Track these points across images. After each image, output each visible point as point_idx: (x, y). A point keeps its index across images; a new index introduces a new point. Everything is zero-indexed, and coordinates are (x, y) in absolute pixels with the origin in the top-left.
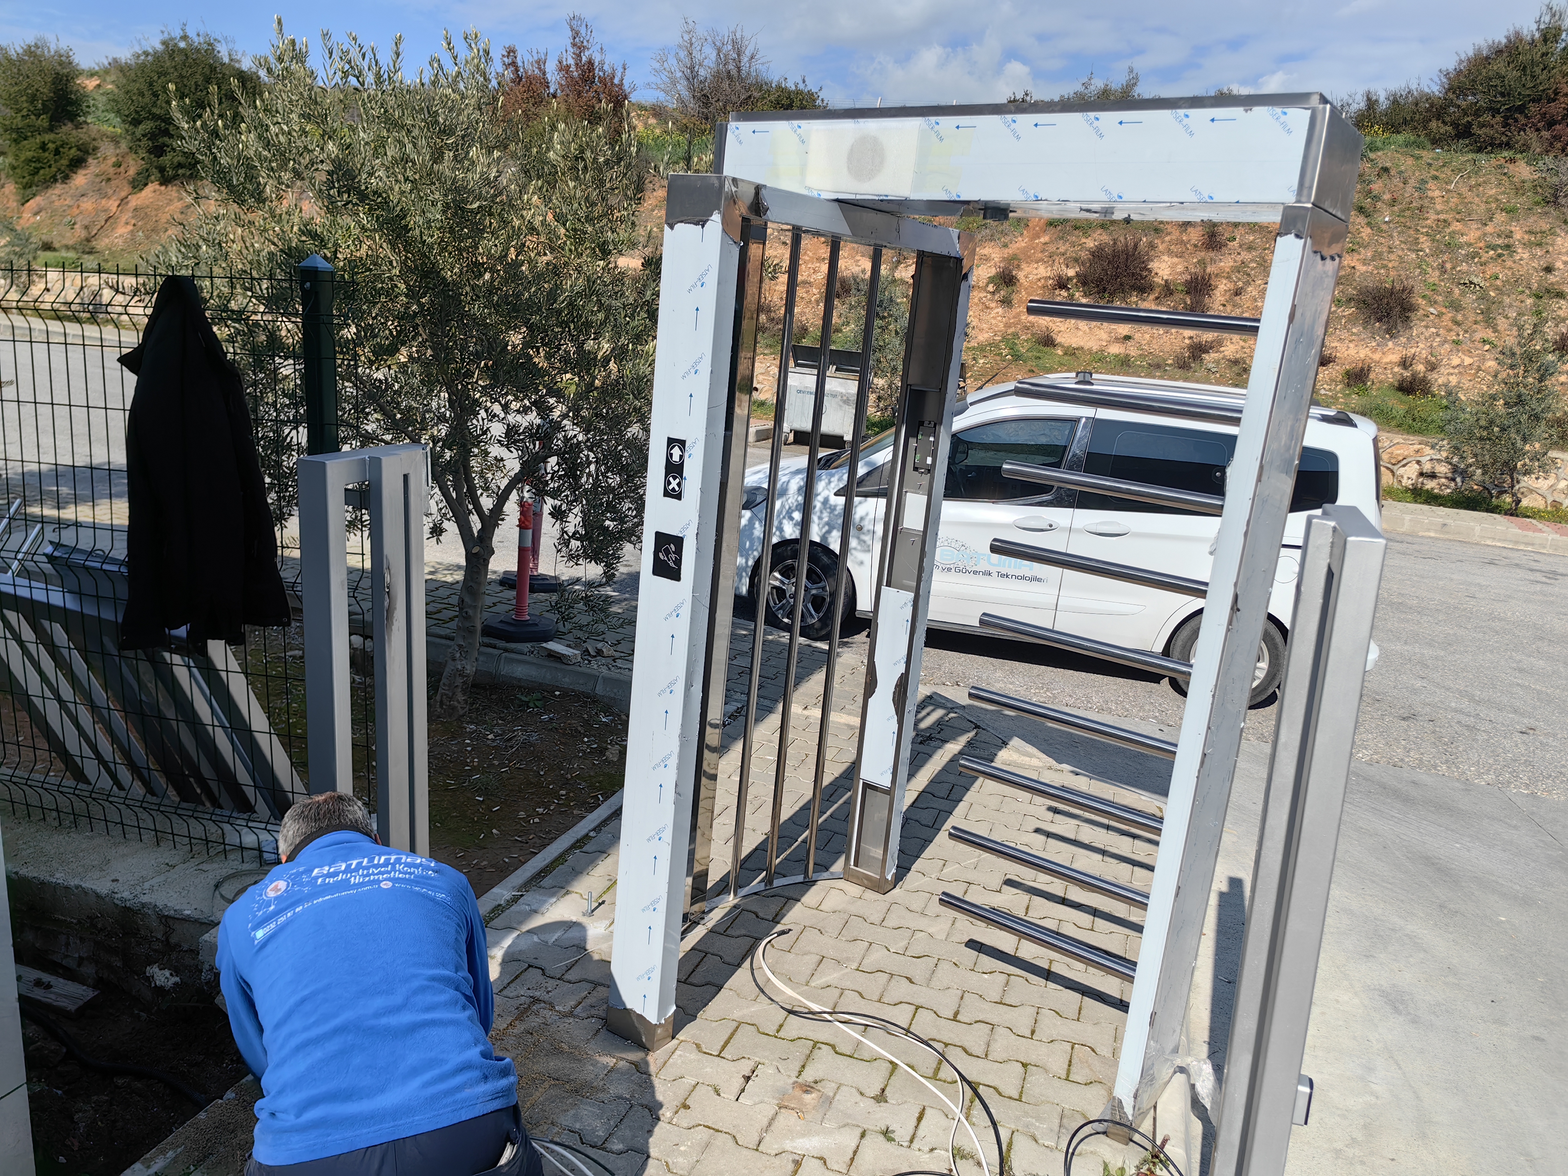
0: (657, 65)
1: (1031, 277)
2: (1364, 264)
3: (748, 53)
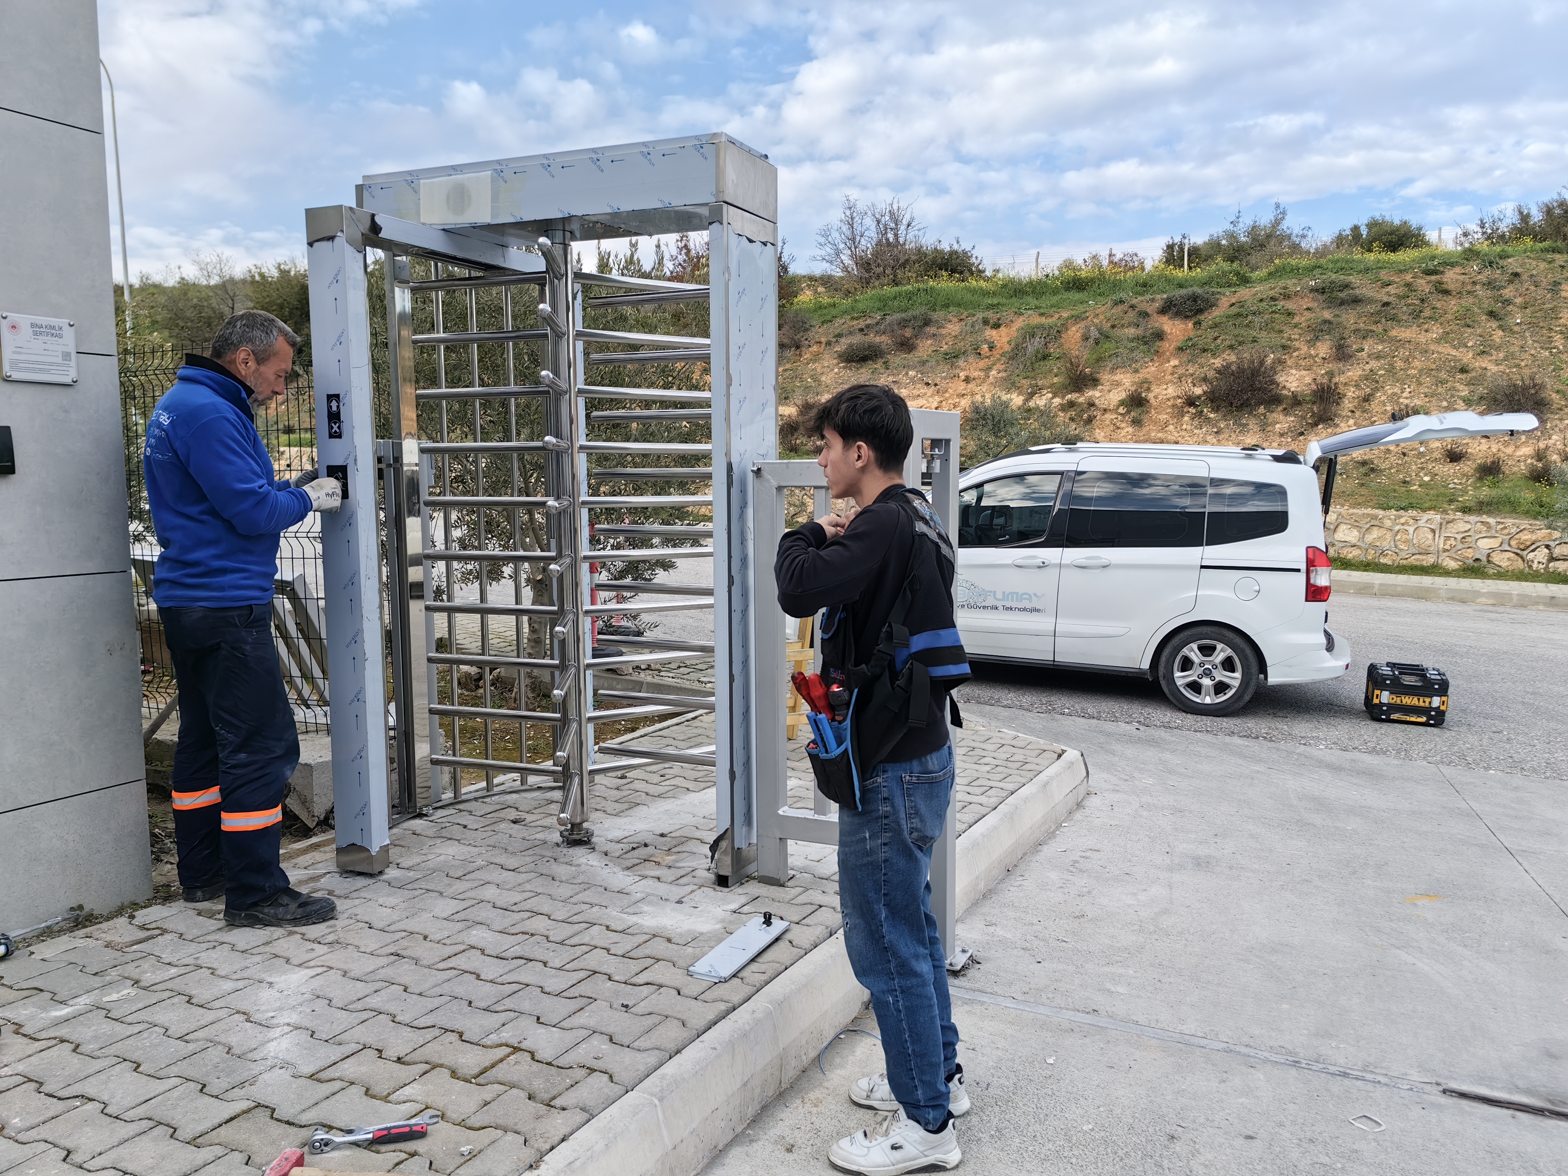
0: (822, 240)
1: (1160, 397)
2: (1497, 365)
3: (905, 222)
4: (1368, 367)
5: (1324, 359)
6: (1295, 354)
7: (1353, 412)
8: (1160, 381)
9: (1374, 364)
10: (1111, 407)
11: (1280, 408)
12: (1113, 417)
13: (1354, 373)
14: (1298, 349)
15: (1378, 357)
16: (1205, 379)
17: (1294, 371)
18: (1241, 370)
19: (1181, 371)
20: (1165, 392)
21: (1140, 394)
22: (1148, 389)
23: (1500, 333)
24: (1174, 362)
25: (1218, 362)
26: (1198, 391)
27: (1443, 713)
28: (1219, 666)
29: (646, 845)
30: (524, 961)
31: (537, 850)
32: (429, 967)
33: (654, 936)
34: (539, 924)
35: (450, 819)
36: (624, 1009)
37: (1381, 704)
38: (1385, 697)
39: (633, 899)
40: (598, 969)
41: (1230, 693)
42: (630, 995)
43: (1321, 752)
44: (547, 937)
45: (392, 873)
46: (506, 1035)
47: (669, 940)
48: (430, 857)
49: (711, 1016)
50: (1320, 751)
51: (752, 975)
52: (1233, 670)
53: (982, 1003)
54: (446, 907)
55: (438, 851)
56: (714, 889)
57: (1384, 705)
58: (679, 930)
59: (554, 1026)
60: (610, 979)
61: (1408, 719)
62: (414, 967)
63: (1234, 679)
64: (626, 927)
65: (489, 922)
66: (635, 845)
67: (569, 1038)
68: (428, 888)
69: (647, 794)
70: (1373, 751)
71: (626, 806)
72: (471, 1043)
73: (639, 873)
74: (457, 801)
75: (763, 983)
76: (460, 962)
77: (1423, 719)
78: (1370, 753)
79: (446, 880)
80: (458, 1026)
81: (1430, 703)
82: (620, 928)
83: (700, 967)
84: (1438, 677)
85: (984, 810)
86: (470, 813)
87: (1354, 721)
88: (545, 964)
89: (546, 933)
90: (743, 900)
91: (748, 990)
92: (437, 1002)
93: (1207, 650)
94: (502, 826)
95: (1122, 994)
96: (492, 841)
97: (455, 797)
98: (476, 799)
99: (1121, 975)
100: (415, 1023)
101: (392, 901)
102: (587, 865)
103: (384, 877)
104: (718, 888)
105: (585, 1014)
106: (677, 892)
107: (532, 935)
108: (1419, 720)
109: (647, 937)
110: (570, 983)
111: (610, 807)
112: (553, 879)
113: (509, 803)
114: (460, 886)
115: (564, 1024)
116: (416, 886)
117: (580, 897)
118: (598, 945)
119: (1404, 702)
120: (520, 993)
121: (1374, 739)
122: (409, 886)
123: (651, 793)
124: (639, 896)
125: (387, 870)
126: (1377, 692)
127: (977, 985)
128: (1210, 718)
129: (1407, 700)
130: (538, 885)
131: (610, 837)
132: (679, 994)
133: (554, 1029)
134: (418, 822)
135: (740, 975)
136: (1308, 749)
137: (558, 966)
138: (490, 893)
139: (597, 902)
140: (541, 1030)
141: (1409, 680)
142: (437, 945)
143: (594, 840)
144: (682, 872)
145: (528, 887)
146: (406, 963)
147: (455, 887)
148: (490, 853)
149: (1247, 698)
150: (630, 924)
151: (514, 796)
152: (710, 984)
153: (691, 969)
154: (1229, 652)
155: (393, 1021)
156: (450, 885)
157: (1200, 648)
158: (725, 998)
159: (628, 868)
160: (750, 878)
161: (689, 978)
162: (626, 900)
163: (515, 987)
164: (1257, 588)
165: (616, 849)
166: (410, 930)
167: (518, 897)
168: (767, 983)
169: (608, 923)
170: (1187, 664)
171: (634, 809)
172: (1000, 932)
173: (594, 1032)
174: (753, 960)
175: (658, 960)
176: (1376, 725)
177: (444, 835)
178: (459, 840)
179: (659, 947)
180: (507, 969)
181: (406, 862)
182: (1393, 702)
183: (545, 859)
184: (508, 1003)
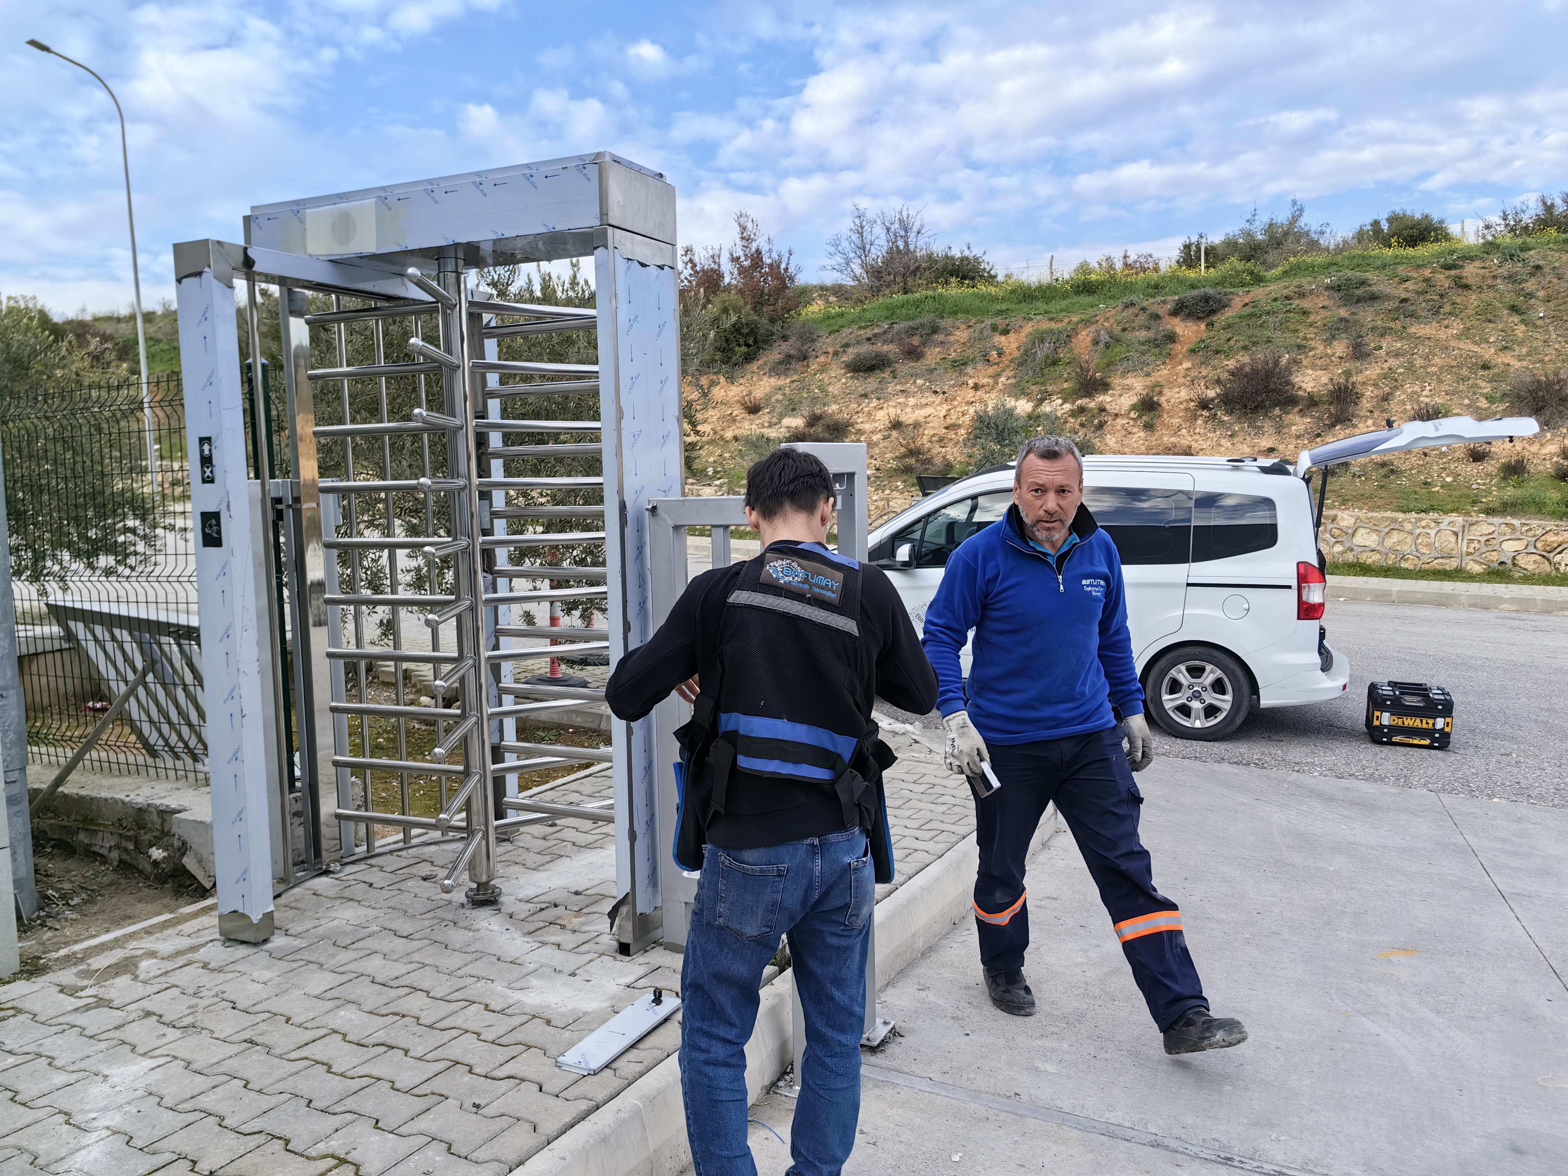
0: (832, 250)
1: (1173, 401)
2: (1520, 360)
3: (915, 229)
4: (1386, 365)
5: (1341, 358)
6: (1311, 354)
7: (1371, 412)
8: (1172, 384)
9: (1393, 362)
10: (1123, 412)
11: (1296, 409)
12: (1125, 421)
13: (1372, 371)
14: (1313, 349)
15: (1397, 355)
16: (1218, 381)
17: (1310, 372)
18: (1255, 372)
19: (1194, 373)
20: (1177, 396)
21: (1151, 398)
22: (1160, 393)
23: (1523, 328)
24: (1187, 365)
25: (1231, 364)
26: (1211, 394)
27: (1448, 735)
28: (1209, 689)
29: (556, 906)
30: (384, 1049)
31: (440, 913)
32: (281, 1057)
33: (534, 1017)
34: (415, 1003)
35: (358, 876)
36: (475, 1110)
37: (1382, 726)
38: (1386, 719)
39: (524, 971)
40: (460, 1059)
41: (1221, 717)
42: (484, 1092)
43: (1313, 780)
44: (418, 1019)
45: (278, 941)
46: (336, 1145)
47: (548, 1022)
48: (323, 921)
49: (567, 1119)
50: (1315, 780)
51: (627, 1067)
52: (1223, 692)
53: (895, 1085)
54: (320, 981)
55: (334, 914)
56: (615, 958)
57: (1385, 726)
58: (562, 1010)
59: (391, 1132)
60: (470, 1072)
61: (1411, 741)
62: (265, 1056)
63: (1225, 702)
64: (506, 1005)
65: (361, 1001)
66: (543, 906)
67: (405, 1146)
68: (310, 958)
69: (574, 844)
70: (1370, 778)
71: (548, 858)
72: (296, 1153)
73: (540, 939)
74: (370, 855)
75: (637, 1075)
76: (316, 1051)
77: (1427, 742)
78: (1367, 780)
79: (331, 950)
80: (286, 1133)
81: (1434, 724)
82: (498, 1009)
83: (570, 1057)
84: (1442, 697)
85: (927, 858)
86: (381, 869)
87: (1354, 744)
88: (406, 1052)
89: (417, 1014)
90: (642, 971)
91: (618, 1083)
92: (274, 1100)
93: (1196, 672)
94: (410, 883)
95: (1051, 1074)
96: (392, 903)
97: (368, 851)
98: (391, 852)
99: (1053, 1050)
100: (242, 1129)
101: (267, 975)
102: (487, 929)
103: (268, 946)
104: (619, 957)
105: (429, 1116)
106: (575, 961)
107: (404, 1016)
108: (1423, 742)
109: (525, 1018)
110: (425, 1077)
111: (532, 859)
112: (446, 948)
113: (424, 857)
114: (344, 956)
115: (403, 1130)
116: (298, 957)
117: (469, 969)
118: (470, 1029)
119: (1406, 724)
120: (367, 1090)
121: (1373, 764)
122: (290, 957)
123: (578, 842)
124: (532, 967)
125: (272, 938)
126: (1377, 713)
127: (894, 1063)
128: (1201, 743)
129: (1409, 722)
130: (429, 955)
131: (521, 896)
132: (541, 1090)
133: (391, 1136)
134: (324, 879)
135: (614, 1066)
136: (1301, 776)
137: (419, 1055)
138: (373, 965)
139: (484, 975)
140: (376, 1137)
141: (1410, 701)
142: (298, 1029)
143: (502, 899)
144: (585, 937)
145: (416, 957)
146: (258, 1051)
147: (338, 958)
148: (387, 917)
149: (1239, 721)
150: (511, 1002)
151: (433, 848)
152: (576, 1077)
153: (560, 1059)
154: (1219, 673)
155: (220, 1125)
156: (333, 956)
157: (1189, 670)
158: (589, 1095)
159: (530, 933)
160: (657, 943)
161: (557, 1070)
162: (516, 971)
163: (365, 1081)
164: (1246, 606)
165: (522, 910)
166: (274, 1010)
167: (400, 969)
168: (642, 1075)
169: (488, 1001)
170: (1175, 687)
171: (556, 862)
172: (931, 997)
173: (433, 1139)
174: (633, 1046)
175: (530, 1047)
176: (1377, 748)
177: (345, 895)
178: (359, 901)
179: (536, 1032)
180: (363, 1059)
181: (295, 928)
182: (1392, 723)
183: (444, 924)
184: (350, 1104)
